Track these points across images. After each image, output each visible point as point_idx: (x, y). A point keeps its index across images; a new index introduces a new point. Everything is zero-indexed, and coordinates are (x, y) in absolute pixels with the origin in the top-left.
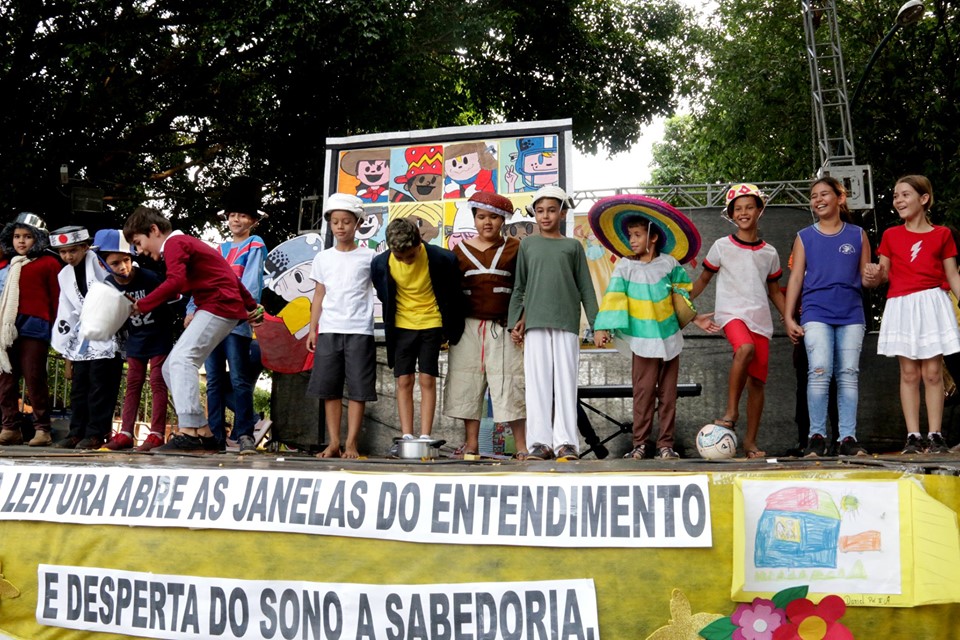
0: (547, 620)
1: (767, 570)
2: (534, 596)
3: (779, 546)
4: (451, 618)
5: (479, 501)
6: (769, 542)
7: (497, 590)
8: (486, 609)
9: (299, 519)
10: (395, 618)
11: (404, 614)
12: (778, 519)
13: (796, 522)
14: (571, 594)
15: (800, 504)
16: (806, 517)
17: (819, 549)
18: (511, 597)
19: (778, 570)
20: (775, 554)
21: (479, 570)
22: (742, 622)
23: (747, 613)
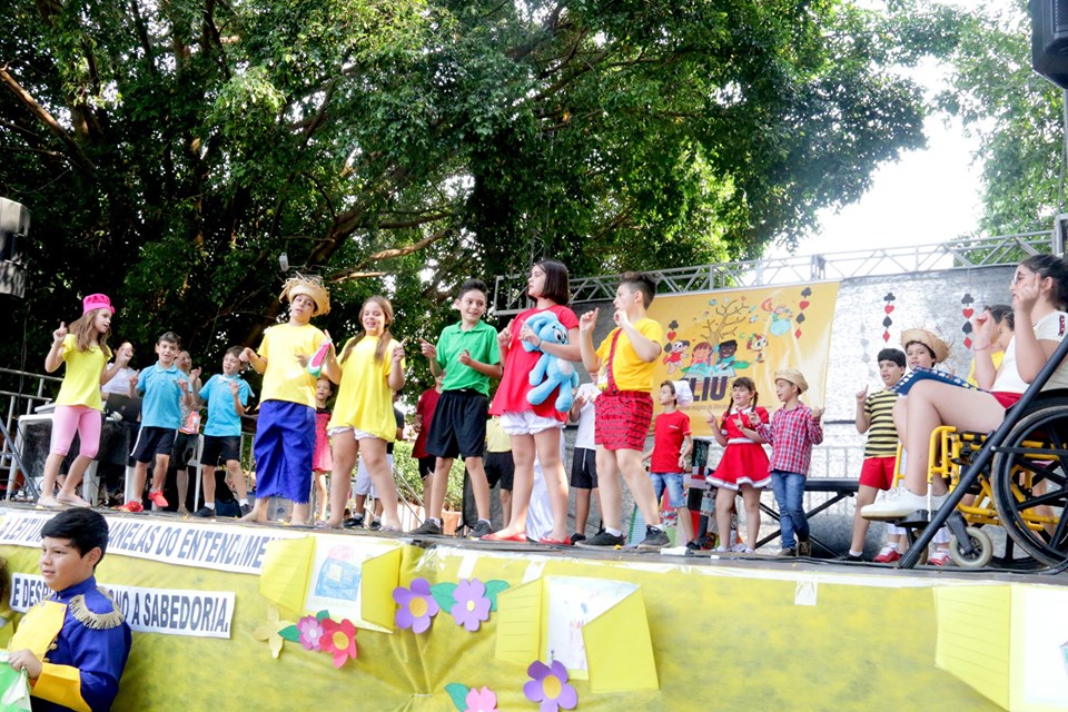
0: (211, 617)
1: (320, 598)
2: (208, 601)
3: (329, 583)
4: (169, 611)
5: (204, 540)
6: (325, 580)
7: (192, 595)
8: (186, 606)
9: (124, 547)
10: (148, 610)
11: (151, 605)
12: (332, 565)
13: (340, 568)
14: (225, 601)
15: (344, 557)
16: (345, 566)
17: (349, 587)
18: (197, 601)
19: (325, 599)
20: (326, 587)
21: (193, 583)
22: (303, 630)
23: (305, 624)
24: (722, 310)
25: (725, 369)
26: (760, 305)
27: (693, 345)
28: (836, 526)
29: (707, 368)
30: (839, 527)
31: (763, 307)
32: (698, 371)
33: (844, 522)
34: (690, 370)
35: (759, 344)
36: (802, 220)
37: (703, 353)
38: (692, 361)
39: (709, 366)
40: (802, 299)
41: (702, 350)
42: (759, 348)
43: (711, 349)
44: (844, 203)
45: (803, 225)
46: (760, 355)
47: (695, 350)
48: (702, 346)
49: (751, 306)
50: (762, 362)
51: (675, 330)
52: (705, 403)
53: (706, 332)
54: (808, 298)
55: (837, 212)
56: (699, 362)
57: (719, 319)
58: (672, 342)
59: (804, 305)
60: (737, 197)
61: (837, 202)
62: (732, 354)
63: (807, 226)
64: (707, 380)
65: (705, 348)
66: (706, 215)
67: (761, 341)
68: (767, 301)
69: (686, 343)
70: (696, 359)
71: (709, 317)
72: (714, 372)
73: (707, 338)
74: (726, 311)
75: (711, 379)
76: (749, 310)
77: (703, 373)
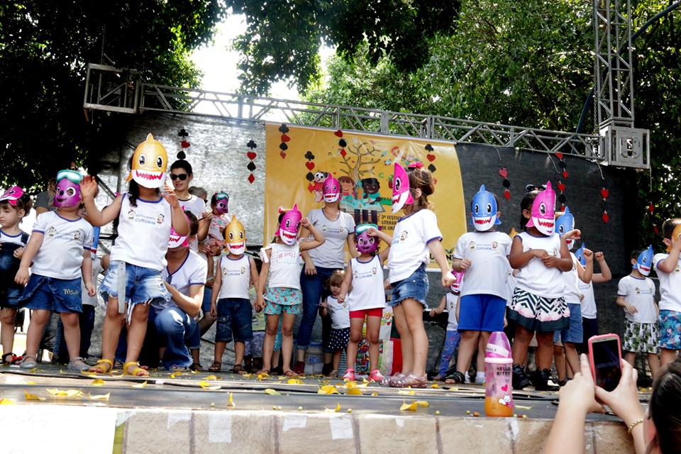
24: (354, 150)
25: (372, 204)
26: (389, 151)
31: (393, 153)
32: (346, 203)
40: (427, 153)
49: (382, 151)
51: (313, 161)
53: (344, 167)
54: (432, 153)
58: (313, 172)
59: (431, 158)
62: (376, 191)
68: (395, 148)
72: (362, 206)
73: (347, 173)
74: (358, 151)
75: (361, 211)
76: (381, 153)
77: (352, 205)
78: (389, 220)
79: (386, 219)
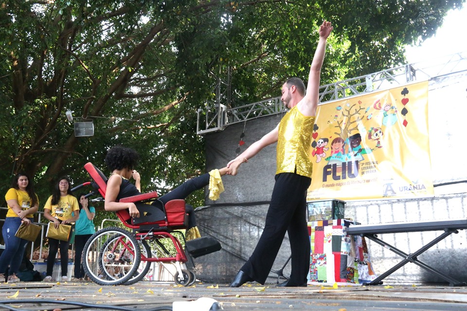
24: (346, 113)
25: (355, 155)
26: (372, 106)
27: (331, 141)
28: (447, 260)
29: (343, 156)
30: (450, 261)
31: (375, 107)
32: (337, 159)
33: (453, 257)
34: (331, 159)
35: (377, 135)
36: (396, 60)
37: (338, 146)
38: (332, 152)
39: (344, 154)
40: (402, 97)
41: (337, 143)
42: (377, 137)
43: (343, 142)
44: (424, 38)
45: (397, 63)
46: (379, 143)
47: (332, 144)
48: (337, 140)
49: (366, 107)
50: (380, 147)
51: (317, 131)
52: (344, 181)
53: (338, 130)
54: (407, 96)
55: (420, 45)
56: (336, 152)
57: (345, 119)
58: (317, 140)
59: (405, 101)
60: (352, 49)
61: (420, 37)
62: (359, 144)
63: (400, 63)
64: (344, 164)
65: (339, 142)
66: (333, 68)
67: (378, 132)
68: (377, 102)
69: (326, 140)
70: (334, 150)
71: (339, 119)
72: (348, 158)
73: (339, 134)
74: (349, 113)
75: (347, 163)
76: (365, 110)
77: (341, 160)
78: (367, 166)
79: (364, 166)
